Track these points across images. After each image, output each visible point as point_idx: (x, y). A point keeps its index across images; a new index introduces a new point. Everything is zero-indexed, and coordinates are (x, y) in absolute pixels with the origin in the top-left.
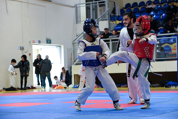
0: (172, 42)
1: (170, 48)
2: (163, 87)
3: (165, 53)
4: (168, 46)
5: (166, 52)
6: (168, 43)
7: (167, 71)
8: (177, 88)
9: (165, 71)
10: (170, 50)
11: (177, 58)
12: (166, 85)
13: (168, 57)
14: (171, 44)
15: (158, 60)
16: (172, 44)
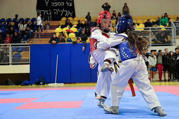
0: (21, 50)
2: (18, 85)
6: (17, 51)
7: (21, 73)
8: (32, 86)
9: (19, 72)
10: (20, 56)
11: (29, 62)
12: (22, 83)
13: (22, 62)
14: (20, 52)
15: (13, 64)
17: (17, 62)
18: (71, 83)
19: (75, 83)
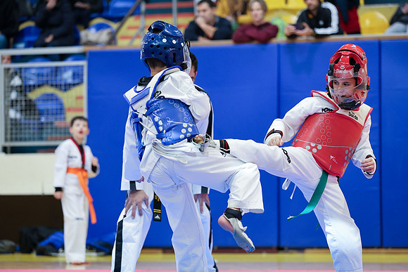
0: (70, 81)
1: (61, 104)
3: (42, 124)
4: (52, 95)
5: (43, 120)
6: (52, 85)
10: (60, 111)
12: (43, 244)
14: (65, 90)
16: (67, 87)
17: (30, 139)
18: (280, 249)
19: (301, 249)
